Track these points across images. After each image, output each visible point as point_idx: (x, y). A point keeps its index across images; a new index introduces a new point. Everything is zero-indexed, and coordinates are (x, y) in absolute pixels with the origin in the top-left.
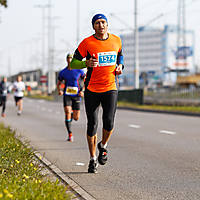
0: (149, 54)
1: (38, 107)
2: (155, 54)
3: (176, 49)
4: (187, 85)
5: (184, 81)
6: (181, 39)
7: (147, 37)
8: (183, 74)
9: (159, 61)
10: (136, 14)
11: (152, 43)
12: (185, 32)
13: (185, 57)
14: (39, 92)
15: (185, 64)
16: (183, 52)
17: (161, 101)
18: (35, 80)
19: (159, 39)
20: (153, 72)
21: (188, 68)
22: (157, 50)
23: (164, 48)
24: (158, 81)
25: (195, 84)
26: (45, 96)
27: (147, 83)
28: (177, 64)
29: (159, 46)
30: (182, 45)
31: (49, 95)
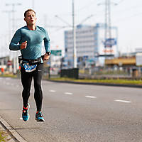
0: (85, 44)
1: (4, 82)
2: (89, 44)
3: (104, 40)
4: (112, 65)
5: (110, 62)
6: (108, 34)
7: (84, 32)
8: (109, 58)
9: (93, 49)
10: (73, 15)
11: (87, 37)
12: (110, 28)
13: (111, 46)
14: (7, 72)
15: (111, 51)
16: (110, 42)
17: (93, 77)
18: (5, 64)
19: (92, 34)
20: (87, 57)
21: (113, 53)
22: (91, 41)
23: (96, 40)
24: (92, 63)
25: (118, 65)
26: (12, 75)
27: (84, 65)
28: (105, 51)
29: (93, 39)
30: (108, 37)
31: (14, 74)
